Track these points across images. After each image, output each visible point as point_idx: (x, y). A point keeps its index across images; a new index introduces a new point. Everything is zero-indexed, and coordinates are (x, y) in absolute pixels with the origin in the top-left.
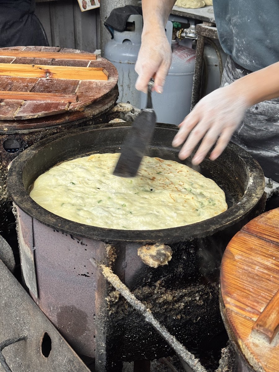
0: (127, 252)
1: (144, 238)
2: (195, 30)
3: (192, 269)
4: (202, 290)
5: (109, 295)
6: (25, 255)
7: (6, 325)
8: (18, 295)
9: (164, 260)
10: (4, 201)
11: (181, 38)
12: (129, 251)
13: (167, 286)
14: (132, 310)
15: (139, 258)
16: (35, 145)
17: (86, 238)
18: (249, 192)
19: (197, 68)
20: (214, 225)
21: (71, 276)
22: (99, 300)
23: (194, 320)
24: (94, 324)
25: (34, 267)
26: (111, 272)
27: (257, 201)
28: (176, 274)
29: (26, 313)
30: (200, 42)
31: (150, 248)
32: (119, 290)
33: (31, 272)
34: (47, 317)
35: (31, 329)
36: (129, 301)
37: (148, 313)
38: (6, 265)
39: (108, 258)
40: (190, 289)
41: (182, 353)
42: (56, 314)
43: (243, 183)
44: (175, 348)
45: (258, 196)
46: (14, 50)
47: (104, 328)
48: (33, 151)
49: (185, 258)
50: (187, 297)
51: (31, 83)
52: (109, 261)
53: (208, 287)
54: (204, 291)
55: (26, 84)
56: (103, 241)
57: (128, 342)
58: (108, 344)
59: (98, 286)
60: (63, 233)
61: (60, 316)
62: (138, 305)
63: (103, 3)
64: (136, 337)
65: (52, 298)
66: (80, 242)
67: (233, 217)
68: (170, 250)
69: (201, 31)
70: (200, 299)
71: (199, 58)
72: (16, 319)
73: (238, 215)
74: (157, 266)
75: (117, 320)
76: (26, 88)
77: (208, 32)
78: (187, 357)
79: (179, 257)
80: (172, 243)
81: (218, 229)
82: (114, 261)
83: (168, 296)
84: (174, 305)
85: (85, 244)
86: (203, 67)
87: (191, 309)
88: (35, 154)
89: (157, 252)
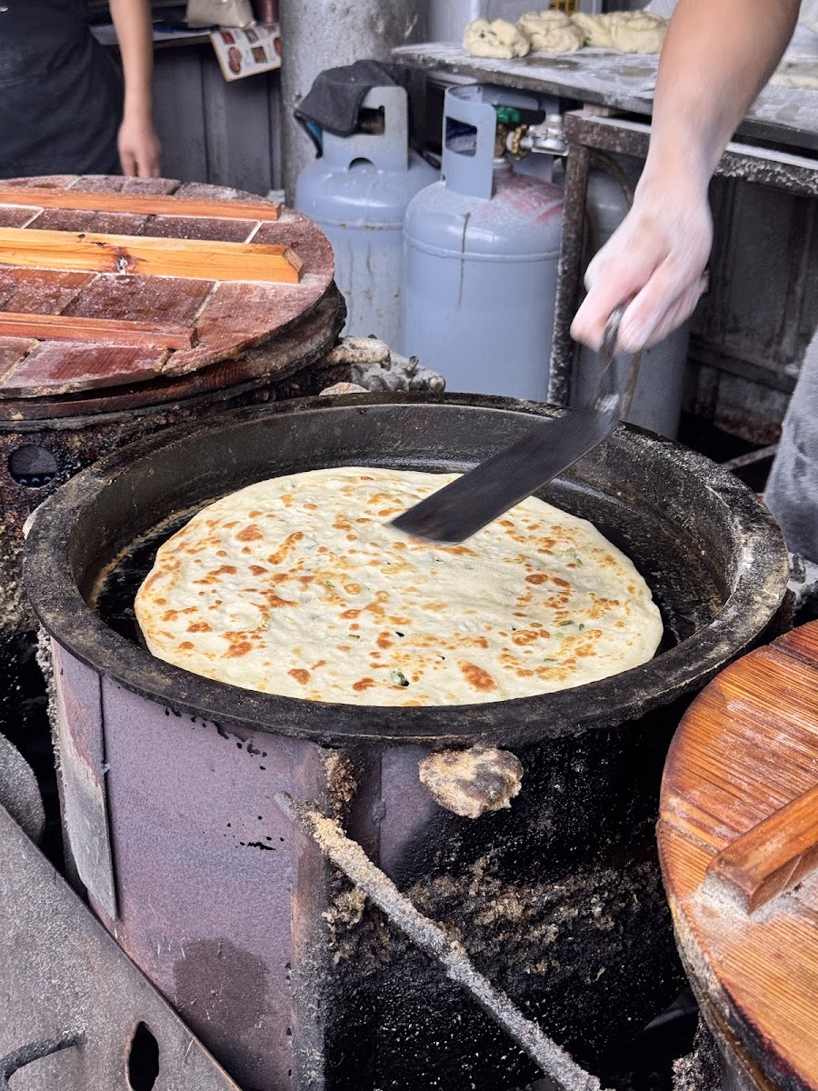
0: (385, 772)
1: (439, 728)
2: (562, 130)
3: (579, 821)
4: (610, 884)
5: (334, 905)
6: (78, 787)
7: (18, 1002)
8: (57, 909)
9: (499, 793)
10: (11, 631)
11: (521, 153)
12: (393, 770)
13: (508, 874)
14: (402, 947)
15: (424, 789)
16: (103, 461)
17: (264, 731)
18: (743, 590)
19: (569, 239)
20: (645, 688)
21: (218, 849)
22: (302, 921)
23: (586, 976)
24: (288, 994)
25: (104, 823)
26: (340, 834)
27: (768, 616)
28: (532, 837)
29: (81, 965)
30: (577, 163)
31: (456, 760)
32: (365, 888)
33: (96, 840)
34: (144, 974)
35: (95, 1011)
36: (396, 919)
37: (456, 955)
38: (19, 822)
39: (329, 791)
40: (575, 883)
41: (563, 1073)
42: (172, 965)
43: (723, 565)
44: (539, 1059)
45: (770, 602)
46: (43, 186)
47: (319, 1006)
48: (98, 480)
49: (559, 790)
50: (566, 908)
51: (68, 288)
52: (332, 801)
53: (628, 876)
54: (616, 887)
55: (55, 290)
56: (314, 739)
57: (388, 1046)
58: (330, 1052)
59: (299, 877)
60: (193, 720)
61: (183, 970)
62: (425, 930)
63: (290, 54)
64: (413, 1030)
65: (159, 918)
66: (245, 745)
67: (700, 663)
68: (516, 764)
69: (580, 132)
70: (603, 913)
71: (574, 209)
72: (50, 983)
73: (713, 659)
74: (478, 812)
75: (357, 980)
76: (51, 303)
77: (599, 135)
78: (577, 1083)
79: (542, 785)
80: (522, 743)
81: (656, 699)
82: (347, 800)
83: (509, 903)
84: (527, 931)
85: (262, 750)
86: (585, 235)
87: (579, 944)
88: (105, 489)
89: (476, 772)
